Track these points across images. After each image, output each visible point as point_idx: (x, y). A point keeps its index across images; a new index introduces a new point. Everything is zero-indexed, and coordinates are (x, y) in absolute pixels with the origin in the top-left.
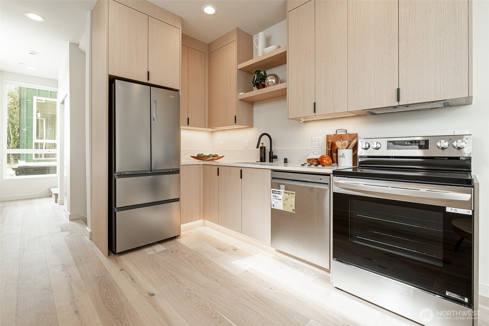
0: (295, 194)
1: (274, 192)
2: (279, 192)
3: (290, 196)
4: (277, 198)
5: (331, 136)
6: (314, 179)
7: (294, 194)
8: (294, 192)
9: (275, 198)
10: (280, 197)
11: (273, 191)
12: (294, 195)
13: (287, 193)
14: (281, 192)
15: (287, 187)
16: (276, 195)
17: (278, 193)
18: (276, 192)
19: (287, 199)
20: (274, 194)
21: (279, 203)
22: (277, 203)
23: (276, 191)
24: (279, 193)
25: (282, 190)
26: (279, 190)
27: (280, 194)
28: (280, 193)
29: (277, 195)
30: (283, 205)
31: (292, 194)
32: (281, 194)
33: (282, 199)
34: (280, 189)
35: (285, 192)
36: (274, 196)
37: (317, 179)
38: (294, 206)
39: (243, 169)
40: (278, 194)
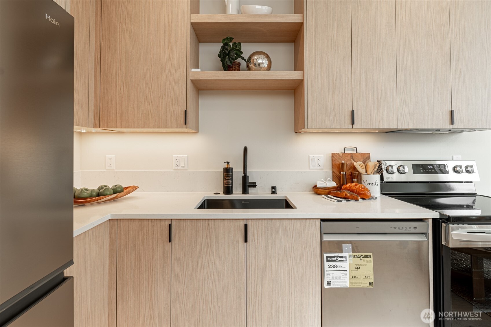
0: (372, 256)
1: (330, 259)
2: (340, 257)
3: (364, 261)
4: (337, 269)
5: (338, 155)
6: (405, 228)
7: (370, 256)
8: (371, 254)
9: (334, 269)
10: (345, 265)
11: (327, 257)
12: (372, 259)
13: (357, 257)
14: (346, 257)
15: (356, 247)
16: (334, 263)
17: (338, 259)
18: (335, 259)
19: (358, 268)
20: (331, 263)
21: (342, 276)
22: (336, 278)
23: (334, 257)
24: (341, 259)
25: (346, 252)
26: (340, 255)
27: (343, 261)
28: (344, 259)
29: (338, 264)
30: (350, 279)
31: (367, 256)
32: (346, 261)
33: (348, 269)
34: (342, 252)
35: (354, 257)
36: (331, 266)
37: (410, 228)
38: (372, 277)
39: (249, 223)
40: (340, 261)
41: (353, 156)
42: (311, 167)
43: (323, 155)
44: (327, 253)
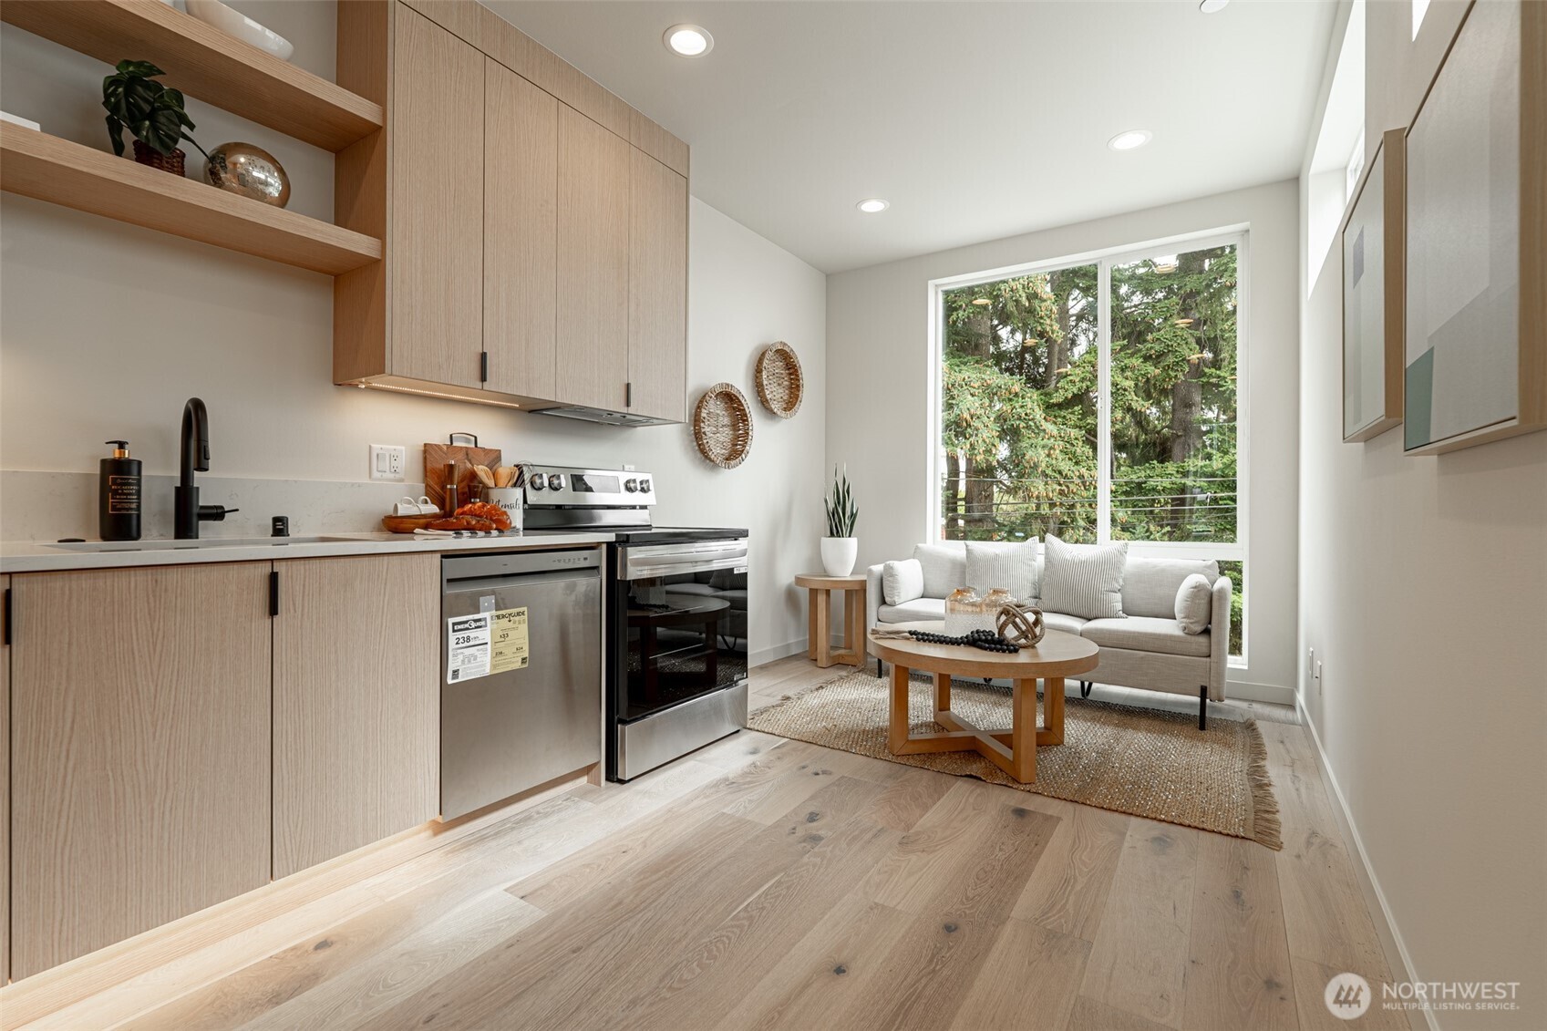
0: (526, 613)
1: (459, 627)
2: (476, 621)
3: (514, 623)
4: (471, 643)
5: (438, 448)
6: (572, 560)
7: (523, 613)
8: (525, 609)
9: (466, 644)
10: (485, 635)
11: (454, 624)
12: (526, 617)
13: (504, 616)
14: (485, 619)
15: (503, 599)
16: (465, 634)
17: (473, 625)
18: (467, 626)
19: (505, 636)
20: (460, 634)
21: (479, 656)
22: (469, 661)
23: (466, 622)
24: (478, 624)
25: (484, 611)
26: (477, 616)
27: (480, 627)
28: (483, 623)
29: (472, 634)
30: (492, 658)
31: (518, 614)
32: (486, 626)
33: (488, 640)
34: (479, 613)
35: (498, 617)
36: (461, 640)
37: (579, 559)
38: (526, 648)
40: (476, 628)
41: (469, 452)
42: (376, 474)
43: (403, 448)
44: (451, 617)
